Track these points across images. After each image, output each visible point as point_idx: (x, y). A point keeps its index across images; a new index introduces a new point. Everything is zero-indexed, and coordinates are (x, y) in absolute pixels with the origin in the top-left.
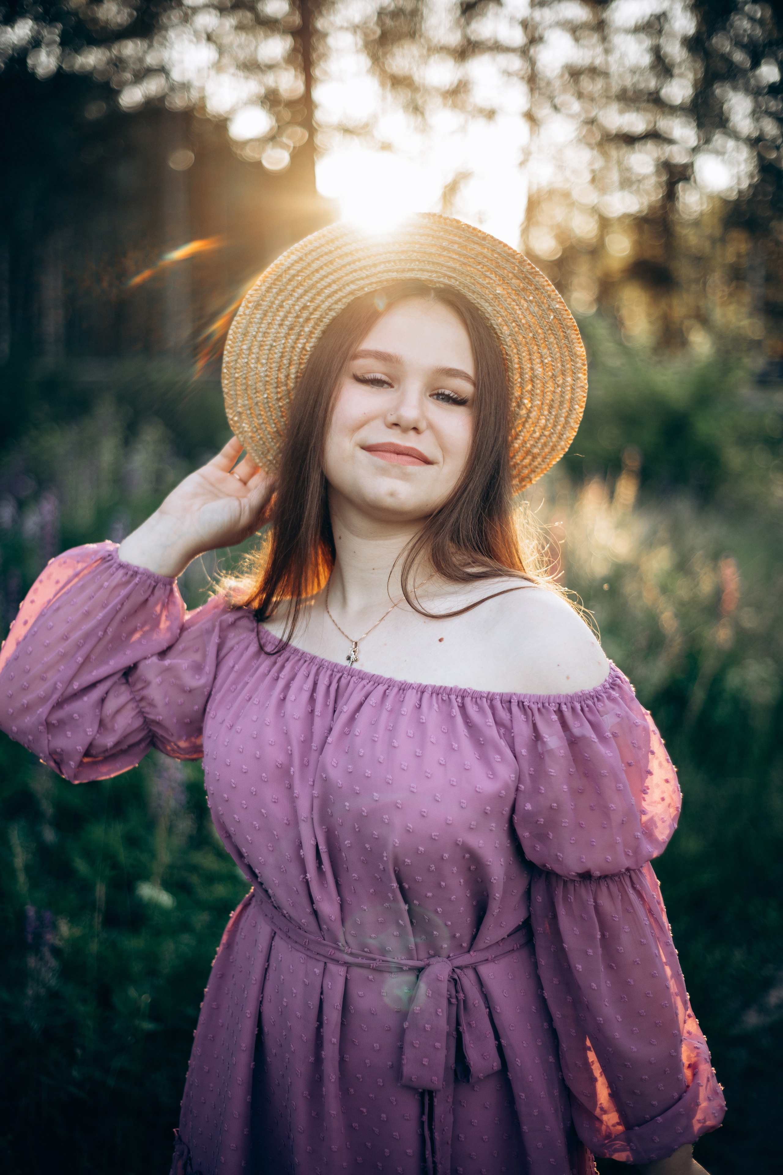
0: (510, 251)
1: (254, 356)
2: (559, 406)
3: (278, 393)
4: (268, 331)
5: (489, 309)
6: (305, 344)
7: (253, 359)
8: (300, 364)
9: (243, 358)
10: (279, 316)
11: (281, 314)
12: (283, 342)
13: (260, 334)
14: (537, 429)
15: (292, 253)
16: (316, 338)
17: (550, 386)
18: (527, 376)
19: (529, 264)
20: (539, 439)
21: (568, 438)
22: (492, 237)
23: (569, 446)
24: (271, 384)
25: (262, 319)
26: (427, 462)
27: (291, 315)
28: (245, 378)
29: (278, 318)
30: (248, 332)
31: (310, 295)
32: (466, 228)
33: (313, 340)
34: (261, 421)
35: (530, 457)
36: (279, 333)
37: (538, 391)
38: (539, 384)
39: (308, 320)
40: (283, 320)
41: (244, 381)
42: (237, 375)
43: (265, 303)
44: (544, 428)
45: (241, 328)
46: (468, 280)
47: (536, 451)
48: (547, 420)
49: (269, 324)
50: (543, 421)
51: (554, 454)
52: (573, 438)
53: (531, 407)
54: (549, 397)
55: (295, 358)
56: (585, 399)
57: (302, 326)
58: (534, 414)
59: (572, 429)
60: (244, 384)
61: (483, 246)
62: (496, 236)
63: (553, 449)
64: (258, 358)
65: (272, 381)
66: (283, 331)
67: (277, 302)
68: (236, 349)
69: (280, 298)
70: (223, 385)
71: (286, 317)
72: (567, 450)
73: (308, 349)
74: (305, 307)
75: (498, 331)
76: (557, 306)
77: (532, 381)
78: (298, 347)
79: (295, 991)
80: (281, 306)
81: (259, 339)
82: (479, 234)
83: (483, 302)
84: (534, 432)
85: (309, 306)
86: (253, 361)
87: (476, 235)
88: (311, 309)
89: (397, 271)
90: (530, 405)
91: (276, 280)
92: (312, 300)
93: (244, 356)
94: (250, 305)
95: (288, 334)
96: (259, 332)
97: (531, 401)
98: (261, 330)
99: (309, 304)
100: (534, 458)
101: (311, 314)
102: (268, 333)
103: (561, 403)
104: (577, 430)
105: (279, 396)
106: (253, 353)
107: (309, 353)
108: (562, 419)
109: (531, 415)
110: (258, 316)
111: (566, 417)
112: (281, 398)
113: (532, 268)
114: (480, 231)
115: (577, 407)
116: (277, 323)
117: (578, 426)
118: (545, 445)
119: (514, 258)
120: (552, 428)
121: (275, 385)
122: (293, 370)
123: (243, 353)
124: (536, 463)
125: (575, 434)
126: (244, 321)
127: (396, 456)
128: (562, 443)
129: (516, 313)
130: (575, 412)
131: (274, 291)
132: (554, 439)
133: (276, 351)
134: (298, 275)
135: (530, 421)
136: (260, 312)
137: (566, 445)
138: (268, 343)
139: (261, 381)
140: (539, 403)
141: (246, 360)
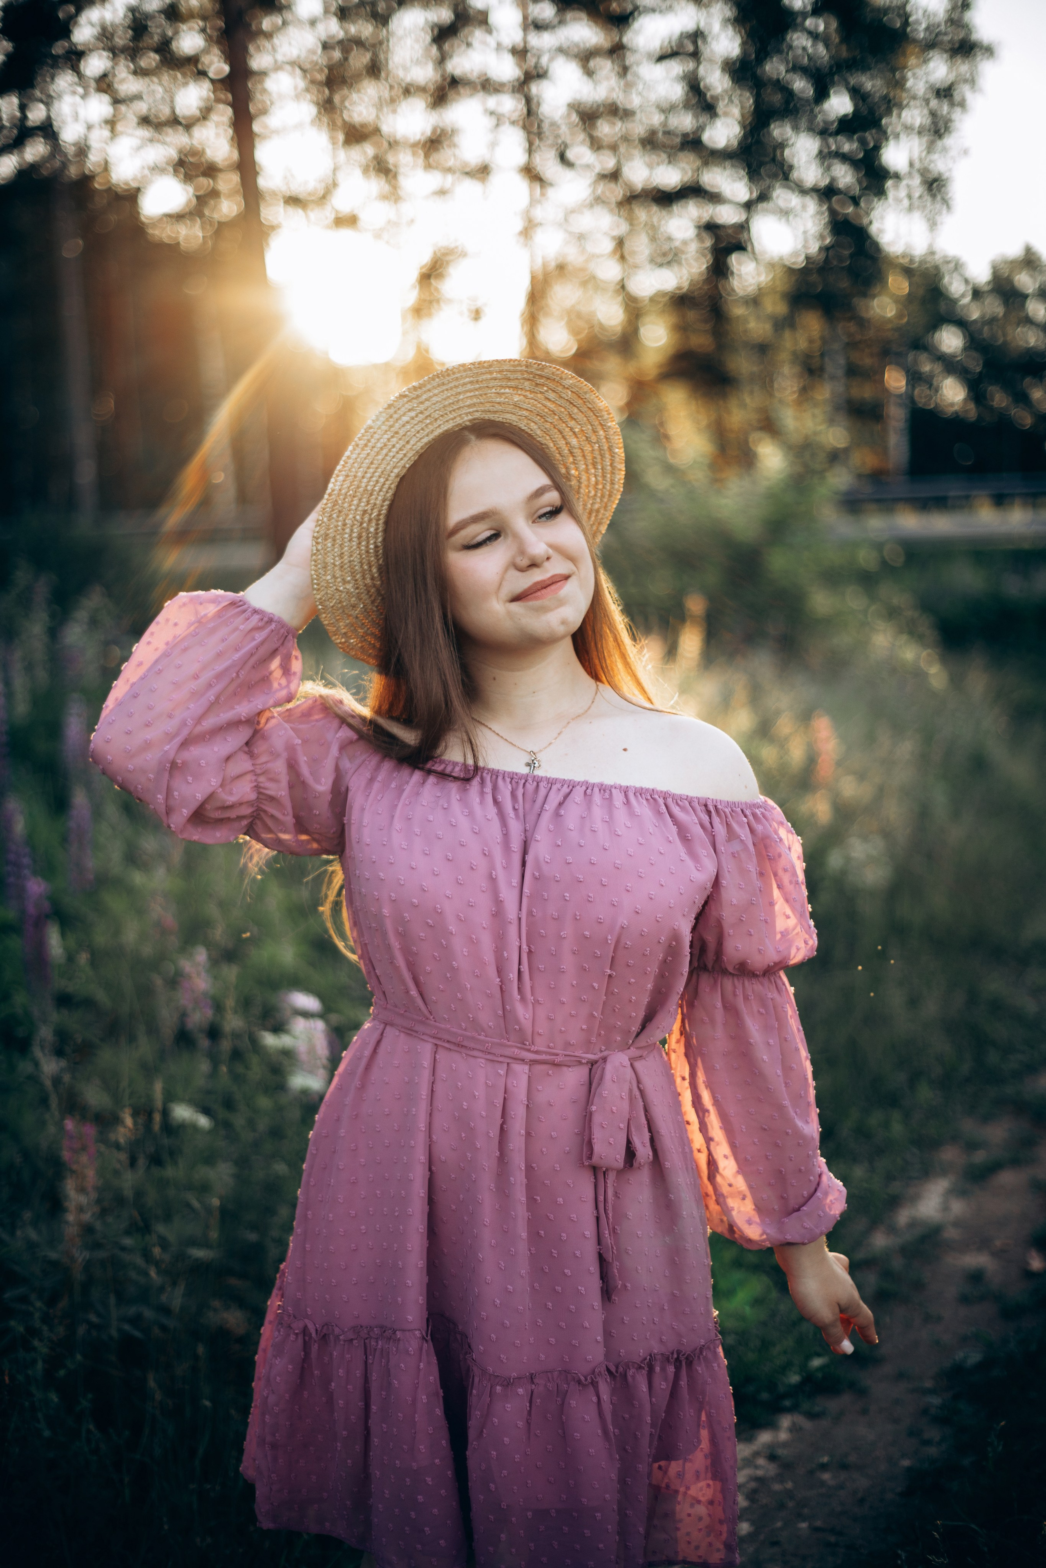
0: (516, 363)
1: (339, 580)
2: (602, 459)
3: (371, 596)
4: (342, 551)
5: (514, 418)
6: (375, 543)
7: (339, 583)
8: (378, 560)
9: (331, 587)
10: (346, 533)
11: (348, 531)
12: (358, 552)
13: (337, 559)
14: (591, 489)
15: (338, 476)
16: (382, 531)
17: (588, 448)
18: (566, 451)
19: (535, 364)
20: (595, 495)
21: (619, 480)
22: (497, 361)
23: (622, 485)
24: (362, 593)
25: (333, 545)
26: (567, 578)
27: (356, 526)
28: (339, 603)
29: (346, 536)
30: (327, 563)
31: (364, 500)
32: (472, 366)
33: (380, 534)
34: (366, 629)
35: (594, 514)
36: (351, 547)
37: (580, 458)
38: (578, 452)
39: (370, 520)
40: (350, 535)
41: (340, 605)
42: (331, 604)
43: (331, 531)
44: (597, 483)
45: (319, 564)
46: (488, 406)
47: (596, 506)
48: (596, 476)
49: (341, 545)
50: (593, 479)
51: (612, 499)
52: (623, 477)
53: (579, 474)
54: (589, 457)
55: (372, 559)
56: (621, 440)
57: (368, 529)
58: (584, 477)
59: (620, 470)
60: (341, 607)
61: (491, 373)
62: (500, 358)
63: (610, 496)
64: (343, 579)
65: (362, 591)
66: (354, 543)
67: (340, 523)
68: (322, 584)
69: (341, 518)
70: (323, 620)
71: (352, 531)
72: (622, 489)
73: (380, 544)
74: (365, 512)
75: (529, 431)
76: (571, 382)
77: (571, 453)
78: (370, 549)
79: (477, 1094)
80: (345, 525)
81: (337, 563)
82: (485, 365)
83: (508, 416)
84: (589, 492)
85: (367, 510)
86: (340, 584)
87: (484, 367)
88: (369, 511)
89: (427, 435)
90: (577, 473)
91: (334, 506)
92: (368, 503)
93: (331, 585)
94: (320, 540)
95: (360, 543)
96: (336, 557)
97: (577, 469)
98: (336, 554)
99: (366, 508)
100: (598, 511)
101: (371, 515)
102: (343, 553)
103: (602, 456)
104: (624, 469)
105: (373, 598)
106: (337, 578)
107: (381, 547)
108: (609, 468)
109: (582, 481)
110: (329, 545)
111: (611, 465)
112: (374, 600)
113: (539, 365)
114: (485, 362)
115: (617, 450)
116: (346, 540)
117: (624, 465)
118: (603, 496)
119: (521, 366)
120: (603, 480)
121: (366, 592)
122: (374, 570)
123: (330, 583)
124: (600, 516)
125: (624, 473)
126: (320, 556)
127: (544, 590)
128: (616, 486)
129: (537, 407)
130: (616, 456)
131: (334, 516)
132: (608, 488)
133: (356, 563)
134: (349, 491)
135: (583, 485)
136: (330, 540)
137: (619, 486)
138: (346, 561)
139: (353, 596)
140: (584, 466)
141: (335, 587)
